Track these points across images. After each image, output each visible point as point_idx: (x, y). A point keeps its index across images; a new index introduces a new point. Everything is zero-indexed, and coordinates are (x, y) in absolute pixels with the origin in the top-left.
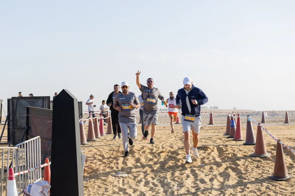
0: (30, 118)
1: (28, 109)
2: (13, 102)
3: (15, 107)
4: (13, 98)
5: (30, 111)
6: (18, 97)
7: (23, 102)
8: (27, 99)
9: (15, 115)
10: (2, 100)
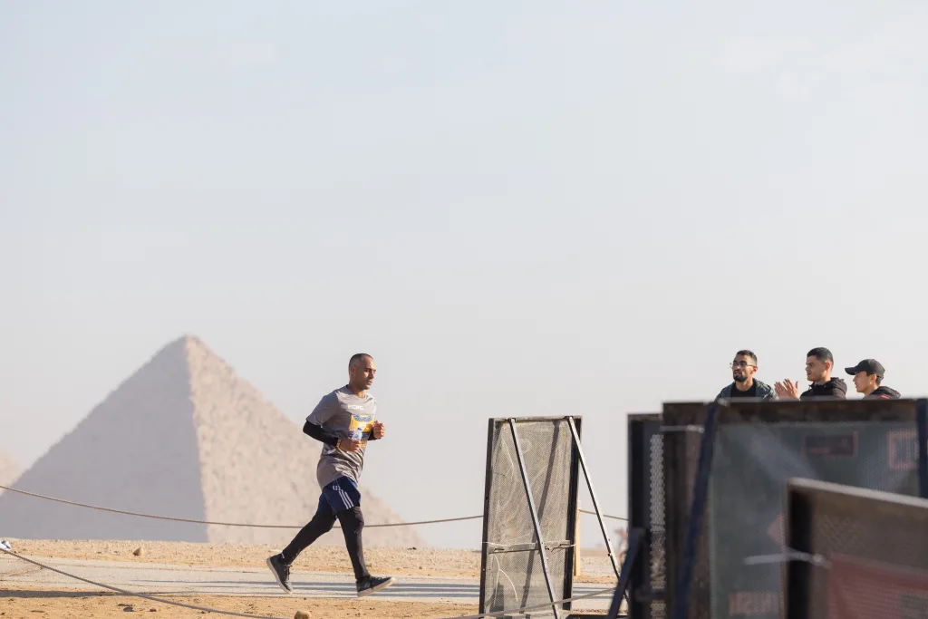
0: (816, 585)
1: (800, 508)
2: (674, 443)
3: (691, 482)
4: (676, 412)
5: (822, 525)
6: (713, 406)
7: (762, 444)
8: (792, 419)
9: (692, 552)
10: (578, 422)
